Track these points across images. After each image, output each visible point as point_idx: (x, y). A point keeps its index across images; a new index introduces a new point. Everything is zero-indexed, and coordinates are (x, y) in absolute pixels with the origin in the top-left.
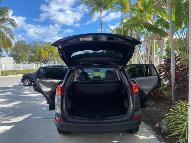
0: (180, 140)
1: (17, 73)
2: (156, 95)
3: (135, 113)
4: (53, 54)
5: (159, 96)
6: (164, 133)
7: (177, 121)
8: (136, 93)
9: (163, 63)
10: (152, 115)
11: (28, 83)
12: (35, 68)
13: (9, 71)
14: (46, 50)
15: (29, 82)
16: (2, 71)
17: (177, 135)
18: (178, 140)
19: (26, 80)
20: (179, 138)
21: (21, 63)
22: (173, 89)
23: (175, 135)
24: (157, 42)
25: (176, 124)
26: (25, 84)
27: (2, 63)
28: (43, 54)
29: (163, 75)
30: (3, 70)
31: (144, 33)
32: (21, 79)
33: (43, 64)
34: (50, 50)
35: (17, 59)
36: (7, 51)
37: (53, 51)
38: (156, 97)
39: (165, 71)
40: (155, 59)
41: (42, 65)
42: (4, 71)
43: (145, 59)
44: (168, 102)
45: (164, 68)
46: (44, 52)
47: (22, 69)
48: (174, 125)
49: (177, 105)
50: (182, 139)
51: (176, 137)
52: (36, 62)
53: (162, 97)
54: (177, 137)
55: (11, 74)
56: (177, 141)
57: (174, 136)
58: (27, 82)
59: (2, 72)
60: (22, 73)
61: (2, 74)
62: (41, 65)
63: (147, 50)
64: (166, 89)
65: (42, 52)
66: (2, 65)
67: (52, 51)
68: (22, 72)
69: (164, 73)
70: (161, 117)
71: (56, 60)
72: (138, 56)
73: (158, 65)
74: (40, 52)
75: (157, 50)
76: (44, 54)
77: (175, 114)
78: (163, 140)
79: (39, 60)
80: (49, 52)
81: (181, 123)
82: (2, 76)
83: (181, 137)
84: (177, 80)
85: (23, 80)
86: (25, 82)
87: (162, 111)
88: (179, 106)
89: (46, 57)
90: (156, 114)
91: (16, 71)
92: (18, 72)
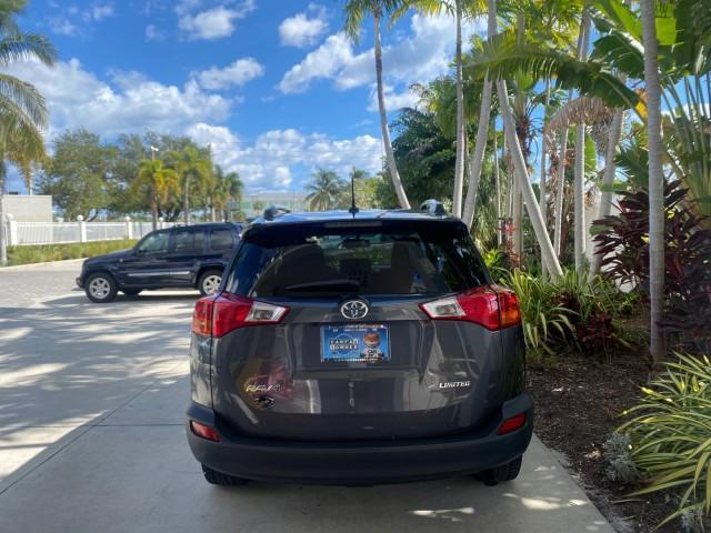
0: (685, 511)
1: (66, 253)
2: (590, 333)
3: (506, 403)
4: (199, 183)
5: (600, 338)
6: (618, 482)
7: (670, 435)
8: (507, 326)
9: (615, 212)
10: (570, 410)
11: (105, 292)
12: (131, 238)
13: (36, 247)
14: (172, 167)
15: (106, 286)
16: (7, 248)
17: (671, 488)
18: (676, 508)
19: (97, 280)
20: (680, 501)
21: (81, 217)
22: (654, 310)
23: (664, 489)
24: (595, 133)
25: (668, 447)
26: (94, 294)
27: (11, 216)
28: (163, 183)
29: (618, 257)
30: (15, 242)
31: (542, 99)
32: (79, 275)
33: (161, 219)
34: (186, 168)
35: (67, 201)
36: (26, 172)
37: (199, 170)
38: (588, 341)
39: (624, 244)
40: (584, 196)
41: (158, 224)
42: (18, 247)
43: (548, 196)
44: (632, 361)
45: (619, 231)
46: (165, 175)
47: (84, 240)
48: (660, 451)
49: (669, 373)
50: (690, 504)
51: (667, 499)
52: (136, 215)
53: (613, 342)
54: (671, 496)
55: (43, 257)
56: (670, 513)
57: (657, 492)
58: (101, 288)
59: (10, 250)
60: (84, 256)
61: (8, 258)
62: (155, 225)
63: (555, 163)
64: (627, 312)
65: (158, 176)
66: (8, 223)
67: (195, 173)
68: (83, 250)
69: (620, 249)
70: (609, 420)
71: (211, 207)
72: (521, 187)
73: (597, 217)
74: (150, 175)
75: (593, 164)
76: (166, 182)
77: (665, 407)
78: (616, 511)
79: (146, 208)
80: (186, 173)
81: (686, 442)
82: (9, 265)
83: (685, 499)
84: (671, 281)
85: (85, 281)
86: (92, 286)
87: (613, 397)
88: (678, 378)
89: (172, 193)
90: (589, 408)
91: (63, 246)
92: (70, 251)
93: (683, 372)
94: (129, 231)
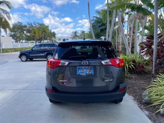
0: (161, 110)
1: (16, 50)
2: (138, 69)
3: (120, 85)
4: (46, 34)
5: (141, 70)
6: (145, 103)
7: (158, 92)
8: (121, 67)
9: (145, 41)
10: (133, 86)
11: (25, 59)
12: (30, 47)
13: (9, 49)
14: (40, 30)
15: (25, 58)
16: (2, 49)
17: (158, 105)
18: (159, 109)
19: (23, 56)
20: (160, 107)
21: (19, 42)
22: (154, 63)
23: (156, 105)
24: (140, 22)
25: (157, 95)
26: (22, 60)
27: (3, 41)
28: (37, 34)
29: (145, 51)
30: (4, 48)
31: (127, 13)
32: (19, 55)
33: (37, 42)
34: (43, 30)
35: (16, 38)
36: (6, 31)
37: (46, 31)
38: (138, 71)
40: (137, 37)
41: (37, 44)
42: (4, 49)
43: (128, 37)
44: (148, 76)
45: (146, 45)
46: (38, 32)
47: (20, 47)
48: (155, 96)
49: (158, 78)
50: (162, 108)
51: (157, 107)
52: (31, 41)
53: (144, 71)
54: (158, 106)
55: (10, 51)
56: (158, 110)
57: (154, 105)
58: (24, 58)
59: (3, 49)
60: (20, 51)
61: (3, 51)
63: (130, 29)
64: (147, 64)
66: (2, 43)
67: (45, 31)
68: (19, 49)
69: (146, 49)
70: (143, 89)
71: (49, 39)
72: (122, 35)
73: (140, 42)
74: (34, 32)
75: (139, 29)
76: (38, 34)
77: (156, 86)
78: (145, 110)
79: (34, 40)
80: (43, 32)
81: (161, 94)
82: (3, 53)
83: (161, 107)
84: (158, 57)
85: (20, 57)
86: (22, 58)
87: (144, 84)
88: (160, 79)
89: (40, 36)
90: (138, 86)
91: (15, 48)
93: (161, 78)
94: (30, 45)
